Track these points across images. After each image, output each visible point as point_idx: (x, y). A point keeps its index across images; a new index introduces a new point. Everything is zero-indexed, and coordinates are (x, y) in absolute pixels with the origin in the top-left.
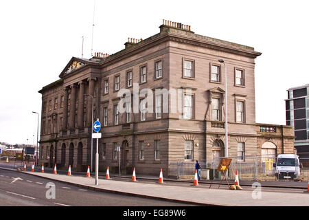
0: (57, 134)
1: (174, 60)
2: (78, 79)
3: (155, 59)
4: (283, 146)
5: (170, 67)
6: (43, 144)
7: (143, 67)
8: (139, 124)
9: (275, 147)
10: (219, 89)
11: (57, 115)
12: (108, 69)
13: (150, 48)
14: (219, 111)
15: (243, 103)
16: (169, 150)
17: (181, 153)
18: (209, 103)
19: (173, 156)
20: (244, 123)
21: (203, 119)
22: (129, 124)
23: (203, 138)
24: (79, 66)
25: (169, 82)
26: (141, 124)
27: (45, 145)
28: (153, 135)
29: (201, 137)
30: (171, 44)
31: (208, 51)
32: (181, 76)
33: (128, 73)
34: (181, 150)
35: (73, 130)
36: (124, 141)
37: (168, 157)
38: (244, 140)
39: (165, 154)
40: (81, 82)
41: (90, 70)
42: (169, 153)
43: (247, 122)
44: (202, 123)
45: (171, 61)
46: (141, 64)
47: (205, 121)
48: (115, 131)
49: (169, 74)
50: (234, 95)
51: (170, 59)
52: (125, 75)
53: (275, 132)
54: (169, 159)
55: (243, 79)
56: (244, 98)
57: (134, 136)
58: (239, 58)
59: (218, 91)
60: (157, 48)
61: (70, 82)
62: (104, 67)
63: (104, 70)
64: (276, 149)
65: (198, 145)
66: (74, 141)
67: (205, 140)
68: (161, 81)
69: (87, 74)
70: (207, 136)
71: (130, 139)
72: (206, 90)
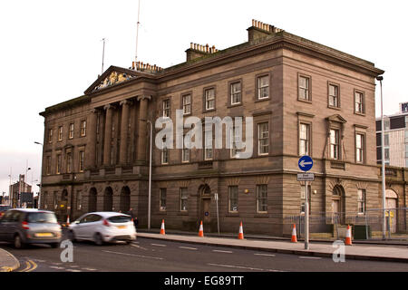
0: (74, 174)
1: (288, 74)
2: (120, 97)
3: (257, 72)
4: (404, 195)
5: (284, 85)
6: (48, 189)
7: (233, 84)
8: (227, 163)
9: (396, 197)
10: (339, 117)
11: (73, 147)
12: (170, 84)
13: (248, 57)
14: (338, 146)
15: (363, 136)
16: (284, 198)
17: (297, 203)
18: (328, 135)
19: (288, 207)
20: (364, 164)
21: (320, 157)
22: (210, 163)
23: (321, 183)
24: (121, 79)
25: (282, 105)
26: (232, 162)
27: (51, 190)
28: (254, 179)
29: (319, 182)
30: (286, 53)
31: (326, 65)
32: (296, 97)
33: (206, 90)
34: (296, 199)
35: (110, 169)
36: (201, 186)
37: (282, 209)
38: (365, 186)
39: (278, 204)
40: (125, 102)
41: (142, 85)
42: (284, 203)
43: (368, 163)
44: (320, 162)
45: (285, 77)
46: (231, 79)
47: (323, 160)
48: (184, 171)
49: (282, 94)
50: (355, 126)
51: (284, 74)
52: (201, 94)
53: (396, 176)
54: (284, 211)
55: (362, 104)
56: (364, 131)
57: (221, 178)
58: (359, 76)
59: (338, 120)
60: (261, 58)
61: (105, 101)
62: (163, 82)
63: (163, 86)
64: (397, 199)
65: (315, 192)
66: (113, 185)
67: (324, 186)
68: (267, 103)
69: (139, 91)
70: (327, 180)
71: (212, 183)
72: (324, 117)
